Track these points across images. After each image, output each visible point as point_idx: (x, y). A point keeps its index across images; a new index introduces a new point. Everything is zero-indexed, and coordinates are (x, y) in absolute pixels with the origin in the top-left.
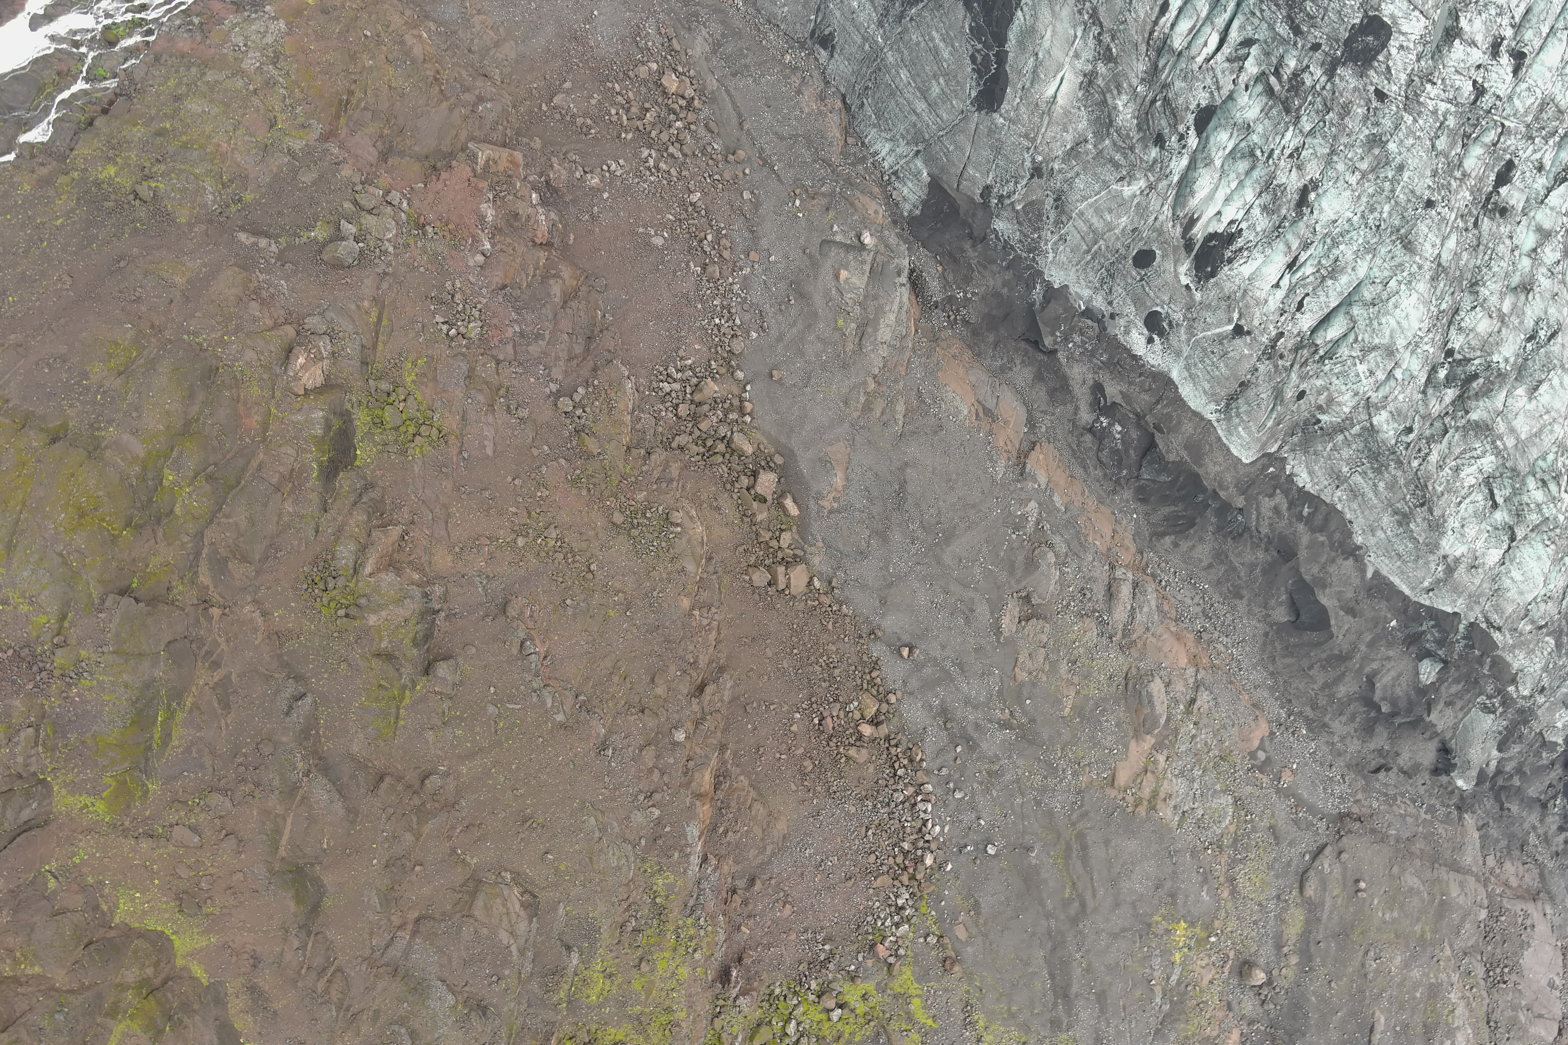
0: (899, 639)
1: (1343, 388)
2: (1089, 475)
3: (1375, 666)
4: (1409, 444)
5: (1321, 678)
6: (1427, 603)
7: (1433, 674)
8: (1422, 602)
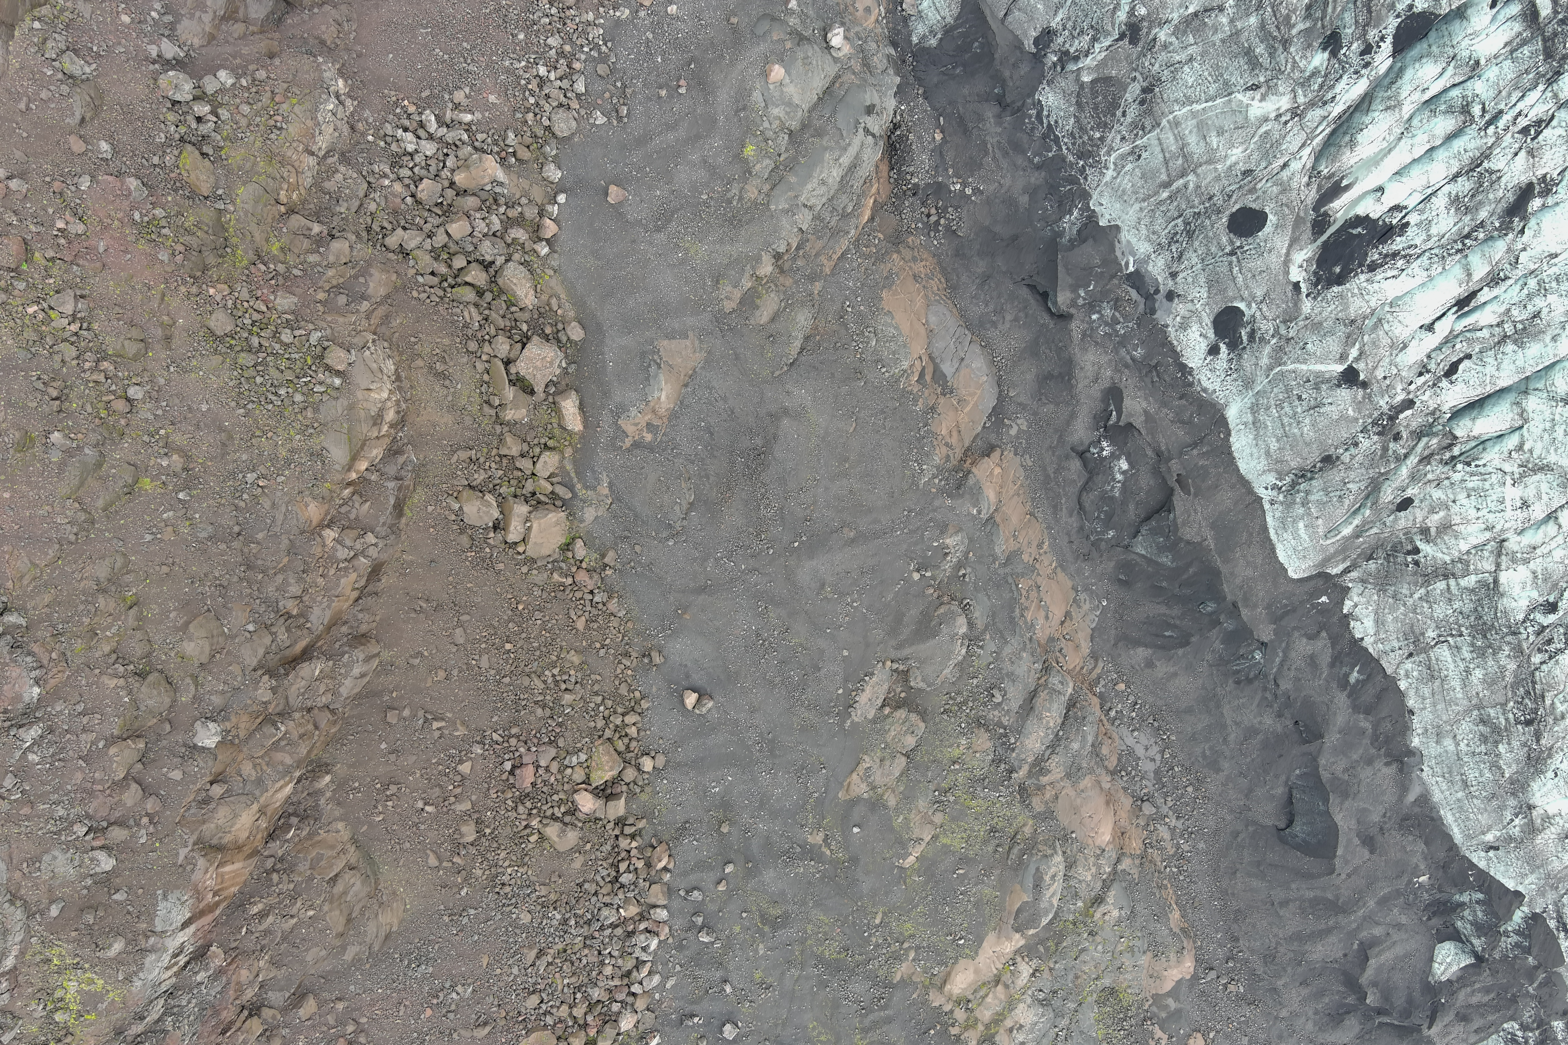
0: (688, 676)
1: (1473, 513)
2: (1057, 521)
3: (1378, 931)
4: (1543, 628)
5: (1293, 922)
6: (1482, 865)
7: (1455, 968)
8: (1475, 860)
